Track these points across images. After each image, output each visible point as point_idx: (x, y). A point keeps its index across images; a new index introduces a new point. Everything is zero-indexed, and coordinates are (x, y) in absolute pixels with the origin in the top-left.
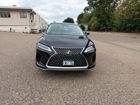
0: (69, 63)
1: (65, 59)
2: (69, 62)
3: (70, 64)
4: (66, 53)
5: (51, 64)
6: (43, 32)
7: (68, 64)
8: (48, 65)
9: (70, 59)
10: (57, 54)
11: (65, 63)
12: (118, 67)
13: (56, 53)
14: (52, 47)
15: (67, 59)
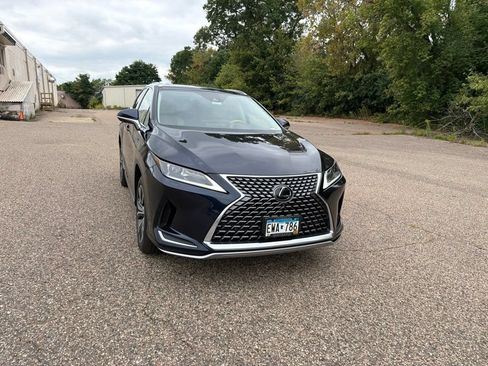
0: (284, 227)
1: (273, 214)
2: (285, 225)
3: (288, 231)
4: (274, 193)
5: (222, 234)
6: (137, 122)
7: (281, 231)
8: (214, 241)
9: (285, 214)
10: (247, 199)
11: (273, 229)
12: (384, 227)
13: (243, 195)
14: (224, 176)
15: (279, 214)
